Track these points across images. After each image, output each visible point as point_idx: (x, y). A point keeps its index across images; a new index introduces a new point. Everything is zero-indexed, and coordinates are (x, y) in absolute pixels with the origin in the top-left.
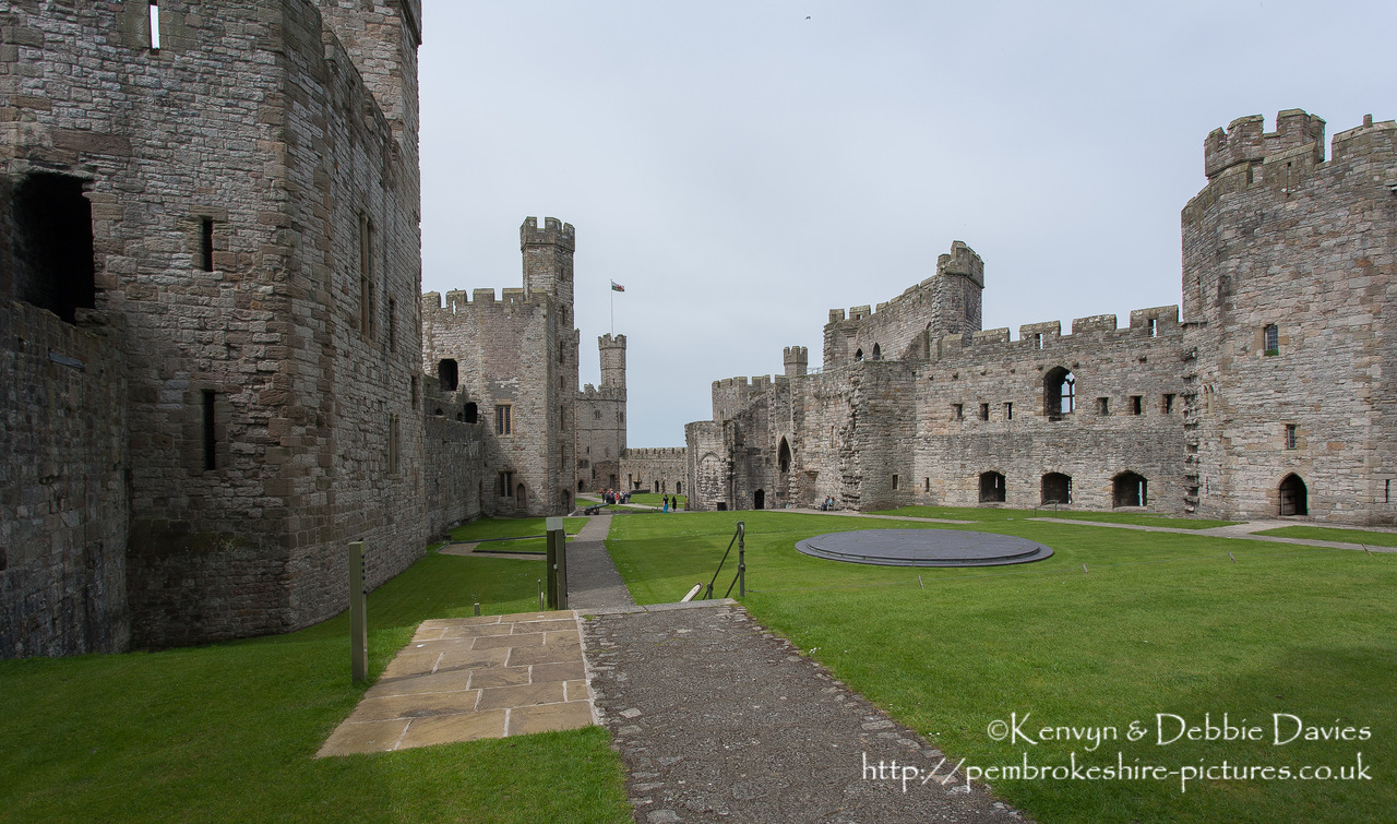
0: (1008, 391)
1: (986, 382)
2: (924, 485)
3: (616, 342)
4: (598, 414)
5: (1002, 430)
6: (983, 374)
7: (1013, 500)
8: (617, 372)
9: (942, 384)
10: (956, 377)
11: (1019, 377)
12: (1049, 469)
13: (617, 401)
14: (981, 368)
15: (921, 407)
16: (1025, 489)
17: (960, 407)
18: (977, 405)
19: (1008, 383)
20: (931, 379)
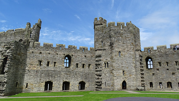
0: (56, 59)
1: (49, 56)
2: (26, 86)
5: (53, 69)
6: (49, 53)
7: (54, 89)
9: (36, 54)
10: (41, 53)
11: (59, 56)
12: (65, 80)
14: (49, 52)
15: (28, 60)
16: (58, 86)
17: (40, 62)
18: (46, 61)
19: (56, 57)
20: (33, 52)
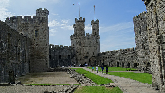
3: (96, 22)
4: (91, 42)
8: (96, 31)
13: (96, 38)
